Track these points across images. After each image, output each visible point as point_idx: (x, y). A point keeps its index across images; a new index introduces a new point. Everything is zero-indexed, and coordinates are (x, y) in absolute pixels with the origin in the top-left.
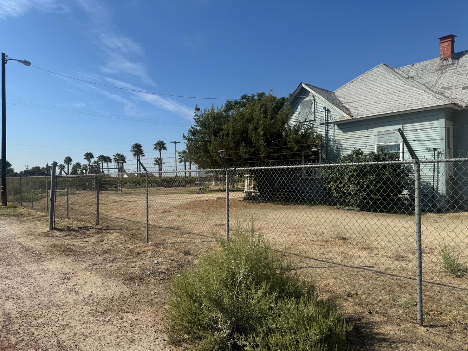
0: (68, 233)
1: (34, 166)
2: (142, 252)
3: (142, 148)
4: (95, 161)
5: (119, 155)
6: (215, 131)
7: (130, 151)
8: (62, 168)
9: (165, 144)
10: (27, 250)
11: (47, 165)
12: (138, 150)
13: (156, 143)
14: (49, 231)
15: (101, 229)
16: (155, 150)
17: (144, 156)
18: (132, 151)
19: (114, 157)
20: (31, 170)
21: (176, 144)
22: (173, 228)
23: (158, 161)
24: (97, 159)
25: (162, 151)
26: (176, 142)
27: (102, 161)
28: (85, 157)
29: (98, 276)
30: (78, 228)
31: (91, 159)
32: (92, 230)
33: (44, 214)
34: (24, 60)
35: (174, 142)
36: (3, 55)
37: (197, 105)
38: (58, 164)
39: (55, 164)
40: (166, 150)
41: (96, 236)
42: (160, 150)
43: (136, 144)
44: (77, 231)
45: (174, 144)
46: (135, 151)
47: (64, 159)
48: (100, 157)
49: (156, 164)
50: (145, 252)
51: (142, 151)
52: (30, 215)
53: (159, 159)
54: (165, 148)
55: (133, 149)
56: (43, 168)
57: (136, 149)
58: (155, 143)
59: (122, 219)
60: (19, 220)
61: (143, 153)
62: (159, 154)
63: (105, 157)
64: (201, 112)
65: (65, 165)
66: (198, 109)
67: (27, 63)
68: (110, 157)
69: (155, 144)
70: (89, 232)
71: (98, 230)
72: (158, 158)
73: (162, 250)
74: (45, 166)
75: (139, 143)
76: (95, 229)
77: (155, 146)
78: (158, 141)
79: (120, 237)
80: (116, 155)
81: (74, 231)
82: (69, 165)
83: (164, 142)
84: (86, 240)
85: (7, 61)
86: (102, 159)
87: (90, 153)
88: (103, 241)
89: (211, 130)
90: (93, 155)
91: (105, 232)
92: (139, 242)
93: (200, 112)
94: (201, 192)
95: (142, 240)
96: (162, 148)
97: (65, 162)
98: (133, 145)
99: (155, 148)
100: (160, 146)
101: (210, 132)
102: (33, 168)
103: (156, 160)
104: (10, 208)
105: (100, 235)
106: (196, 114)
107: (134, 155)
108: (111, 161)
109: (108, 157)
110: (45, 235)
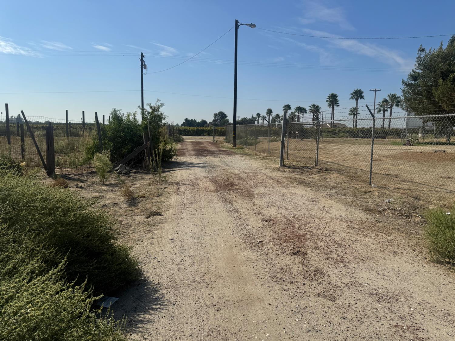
0: (294, 170)
1: (243, 117)
2: (369, 191)
3: (338, 98)
4: (291, 113)
5: (315, 105)
6: (442, 73)
7: (325, 101)
8: (264, 118)
9: (363, 92)
10: (273, 179)
11: (253, 116)
12: (333, 100)
13: (354, 92)
14: (280, 167)
15: (321, 169)
16: (352, 99)
17: (338, 106)
18: (327, 101)
19: (310, 108)
20: (241, 120)
21: (375, 92)
22: (390, 175)
23: (353, 111)
24: (295, 110)
25: (359, 100)
26: (376, 90)
27: (298, 112)
28: (284, 109)
29: (339, 204)
30: (301, 166)
31: (288, 110)
32: (313, 169)
33: (266, 155)
34: (251, 24)
35: (373, 90)
36: (237, 21)
37: (422, 45)
38: (261, 116)
39: (259, 115)
40: (363, 99)
41: (319, 174)
42: (357, 100)
43: (332, 94)
44: (302, 169)
45: (373, 92)
46: (330, 101)
47: (266, 111)
48: (297, 108)
49: (351, 114)
50: (371, 192)
51: (338, 101)
52: (256, 155)
53: (355, 109)
54: (362, 97)
55: (328, 99)
56: (249, 119)
57: (331, 99)
58: (352, 91)
59: (334, 163)
60: (251, 158)
61: (338, 103)
62: (356, 103)
63: (301, 108)
64: (426, 53)
65: (266, 116)
66: (423, 50)
67: (253, 26)
68: (305, 108)
69: (352, 93)
70: (311, 171)
71: (319, 170)
72: (353, 108)
73: (388, 192)
74: (251, 118)
75: (335, 93)
76: (316, 169)
77: (352, 96)
78: (356, 90)
79: (341, 177)
80: (311, 106)
81: (299, 169)
82: (270, 116)
83: (362, 91)
84: (311, 176)
85: (239, 26)
86: (298, 110)
87: (288, 105)
88: (327, 179)
89: (438, 72)
90: (291, 106)
91: (325, 172)
92: (361, 183)
93: (424, 53)
94: (409, 144)
95: (364, 181)
96: (359, 97)
97: (267, 114)
98: (328, 95)
99: (352, 98)
100: (357, 96)
101: (435, 75)
102: (242, 119)
103: (351, 110)
104: (239, 149)
105: (322, 174)
106: (419, 56)
107: (329, 106)
108: (306, 112)
109: (303, 108)
110: (278, 169)
